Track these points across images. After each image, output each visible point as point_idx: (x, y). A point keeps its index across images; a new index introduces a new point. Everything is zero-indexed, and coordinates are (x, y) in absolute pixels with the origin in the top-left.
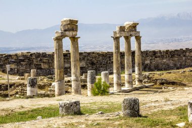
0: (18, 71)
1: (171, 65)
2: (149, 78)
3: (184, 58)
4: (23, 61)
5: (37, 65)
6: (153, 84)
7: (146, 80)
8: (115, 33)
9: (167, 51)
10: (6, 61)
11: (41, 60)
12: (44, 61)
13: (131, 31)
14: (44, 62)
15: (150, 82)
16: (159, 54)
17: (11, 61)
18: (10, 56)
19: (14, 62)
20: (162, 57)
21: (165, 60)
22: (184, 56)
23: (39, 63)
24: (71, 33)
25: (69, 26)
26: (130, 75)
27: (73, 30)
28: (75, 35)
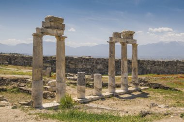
1: (166, 71)
2: (145, 82)
3: (175, 67)
6: (148, 87)
7: (142, 83)
8: (111, 38)
9: (163, 62)
11: (69, 62)
12: (72, 62)
13: (127, 38)
14: (71, 64)
15: (145, 86)
16: (157, 64)
19: (49, 62)
20: (160, 65)
21: (161, 68)
22: (176, 66)
23: (68, 64)
24: (55, 31)
25: (53, 23)
26: (125, 78)
27: (58, 28)
28: (60, 34)
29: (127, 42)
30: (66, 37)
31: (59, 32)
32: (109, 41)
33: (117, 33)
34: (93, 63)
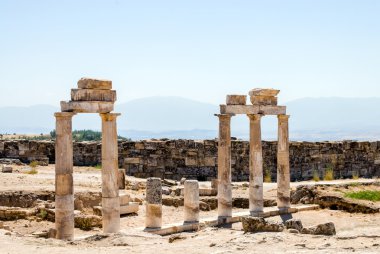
0: (145, 167)
2: (312, 194)
4: (153, 152)
5: (178, 160)
7: (306, 197)
10: (124, 153)
11: (184, 152)
12: (190, 153)
13: (261, 104)
14: (189, 156)
15: (312, 203)
17: (134, 152)
18: (133, 144)
19: (139, 154)
23: (181, 157)
24: (96, 105)
25: (90, 91)
26: (257, 187)
27: (102, 99)
28: (107, 109)
29: (261, 113)
30: (119, 114)
31: (105, 105)
32: (219, 113)
33: (235, 96)
34: (240, 152)
